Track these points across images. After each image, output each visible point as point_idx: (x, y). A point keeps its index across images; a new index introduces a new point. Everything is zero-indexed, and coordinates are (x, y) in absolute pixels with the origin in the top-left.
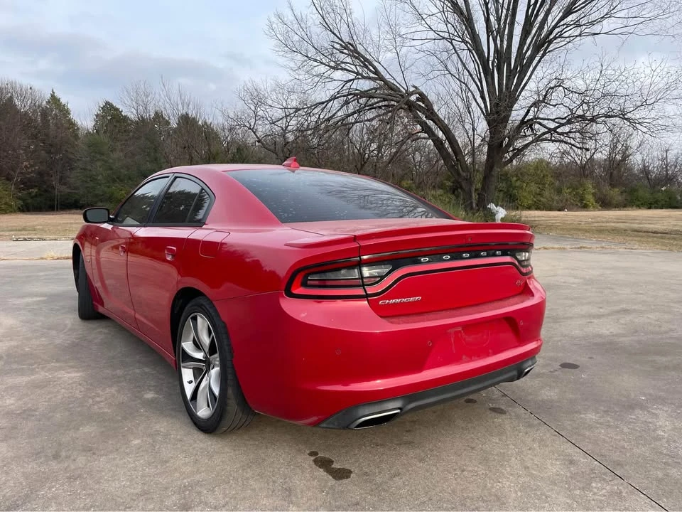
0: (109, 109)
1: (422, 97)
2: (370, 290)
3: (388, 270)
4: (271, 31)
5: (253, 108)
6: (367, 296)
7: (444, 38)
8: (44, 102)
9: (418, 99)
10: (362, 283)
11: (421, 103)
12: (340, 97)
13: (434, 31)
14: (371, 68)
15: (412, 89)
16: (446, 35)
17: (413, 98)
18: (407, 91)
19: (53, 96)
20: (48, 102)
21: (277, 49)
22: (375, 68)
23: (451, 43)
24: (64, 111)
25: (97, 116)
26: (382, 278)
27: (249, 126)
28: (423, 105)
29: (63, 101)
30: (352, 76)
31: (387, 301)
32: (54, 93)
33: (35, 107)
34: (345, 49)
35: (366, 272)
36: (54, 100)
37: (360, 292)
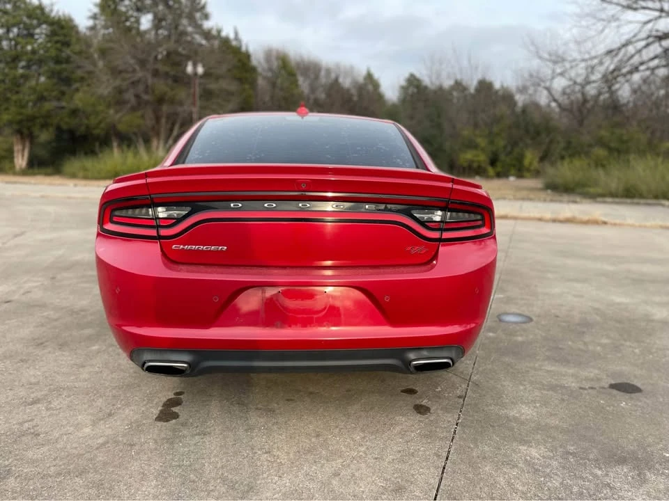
0: (413, 81)
2: (163, 232)
3: (184, 213)
6: (159, 237)
10: (157, 223)
24: (376, 85)
26: (179, 220)
31: (182, 246)
33: (355, 83)
35: (162, 212)
36: (369, 77)
37: (153, 232)
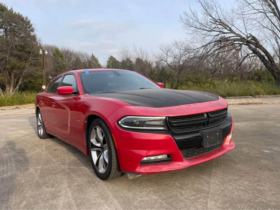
0: (112, 58)
1: (254, 38)
4: (181, 19)
5: (166, 53)
7: (261, 12)
8: (90, 59)
9: (251, 39)
11: (253, 41)
12: (213, 42)
13: (257, 10)
14: (228, 28)
15: (249, 35)
16: (262, 11)
17: (250, 39)
18: (247, 36)
19: (92, 55)
20: (91, 58)
21: (183, 27)
22: (230, 28)
23: (265, 14)
24: (96, 61)
25: (108, 61)
27: (164, 60)
28: (254, 42)
29: (96, 57)
30: (218, 33)
32: (93, 54)
34: (217, 22)
36: (93, 57)
